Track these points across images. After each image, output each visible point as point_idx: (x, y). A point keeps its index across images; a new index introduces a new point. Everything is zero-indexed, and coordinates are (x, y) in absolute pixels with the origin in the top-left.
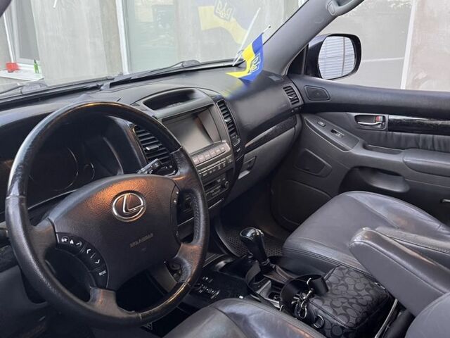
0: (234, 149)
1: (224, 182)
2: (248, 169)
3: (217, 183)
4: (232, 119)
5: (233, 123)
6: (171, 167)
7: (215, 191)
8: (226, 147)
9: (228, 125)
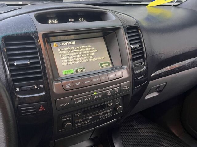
0: (134, 76)
1: (117, 106)
2: (158, 92)
3: (108, 106)
4: (141, 46)
5: (142, 49)
6: (41, 86)
7: (103, 114)
8: (124, 73)
9: (132, 52)
